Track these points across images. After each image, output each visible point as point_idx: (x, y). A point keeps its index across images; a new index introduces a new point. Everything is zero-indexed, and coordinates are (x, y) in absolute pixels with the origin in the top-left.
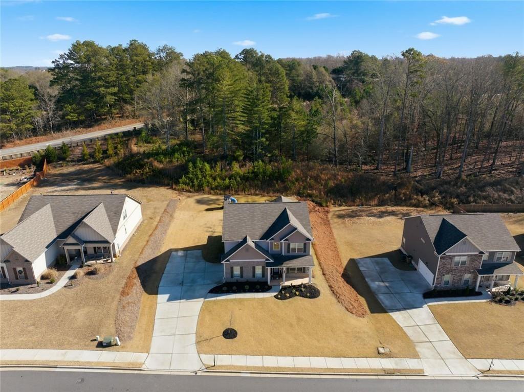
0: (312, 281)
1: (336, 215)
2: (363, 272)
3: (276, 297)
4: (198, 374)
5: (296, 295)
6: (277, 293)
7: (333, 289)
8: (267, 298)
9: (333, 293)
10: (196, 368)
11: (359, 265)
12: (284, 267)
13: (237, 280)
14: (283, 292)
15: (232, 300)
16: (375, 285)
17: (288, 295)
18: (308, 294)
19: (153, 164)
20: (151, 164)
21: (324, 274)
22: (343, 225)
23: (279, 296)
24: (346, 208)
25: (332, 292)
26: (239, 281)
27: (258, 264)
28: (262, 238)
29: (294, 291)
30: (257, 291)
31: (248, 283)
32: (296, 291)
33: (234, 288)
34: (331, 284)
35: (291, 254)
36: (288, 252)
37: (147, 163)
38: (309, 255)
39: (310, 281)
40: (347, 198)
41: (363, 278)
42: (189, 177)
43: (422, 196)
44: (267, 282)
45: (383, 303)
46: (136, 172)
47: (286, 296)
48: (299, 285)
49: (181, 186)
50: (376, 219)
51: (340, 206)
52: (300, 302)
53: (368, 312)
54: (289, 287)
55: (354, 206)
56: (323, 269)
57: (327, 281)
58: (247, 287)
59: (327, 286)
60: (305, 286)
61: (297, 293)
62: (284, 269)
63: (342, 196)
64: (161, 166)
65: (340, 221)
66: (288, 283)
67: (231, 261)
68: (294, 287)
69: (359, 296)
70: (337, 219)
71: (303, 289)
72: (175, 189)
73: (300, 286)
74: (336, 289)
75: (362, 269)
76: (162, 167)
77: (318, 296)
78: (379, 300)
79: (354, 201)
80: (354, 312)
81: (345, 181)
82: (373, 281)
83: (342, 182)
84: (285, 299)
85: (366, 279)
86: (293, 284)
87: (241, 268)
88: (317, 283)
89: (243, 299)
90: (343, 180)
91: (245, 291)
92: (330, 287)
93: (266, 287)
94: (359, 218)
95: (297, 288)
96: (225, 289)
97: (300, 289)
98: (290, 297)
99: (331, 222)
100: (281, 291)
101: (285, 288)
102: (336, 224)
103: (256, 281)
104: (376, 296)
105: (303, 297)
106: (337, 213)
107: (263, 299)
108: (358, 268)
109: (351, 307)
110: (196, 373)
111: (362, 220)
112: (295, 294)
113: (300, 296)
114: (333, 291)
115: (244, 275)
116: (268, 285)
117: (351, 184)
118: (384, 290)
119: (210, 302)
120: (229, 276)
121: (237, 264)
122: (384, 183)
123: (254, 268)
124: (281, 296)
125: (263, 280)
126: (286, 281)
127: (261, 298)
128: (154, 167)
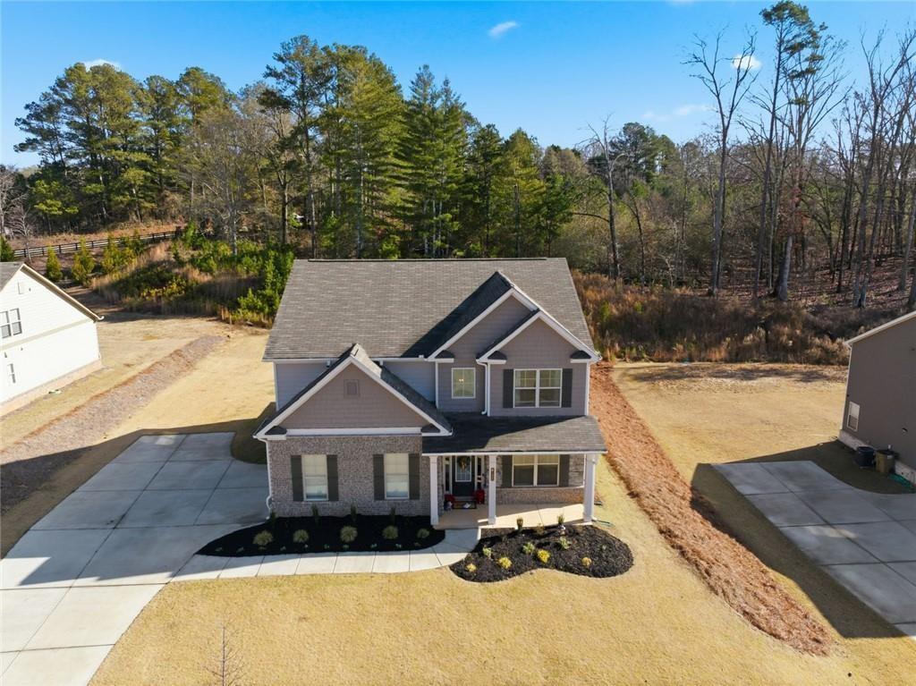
0: (596, 514)
1: (630, 375)
2: (751, 499)
3: (458, 569)
5: (538, 563)
6: (462, 556)
7: (679, 542)
8: (423, 573)
9: (683, 553)
11: (732, 481)
12: (492, 453)
13: (315, 510)
14: (487, 551)
15: (277, 582)
16: (809, 535)
17: (506, 562)
18: (587, 560)
19: (190, 276)
20: (185, 277)
21: (633, 495)
22: (653, 394)
23: (472, 567)
24: (651, 364)
25: (676, 552)
26: (322, 513)
27: (395, 444)
28: (412, 352)
29: (530, 547)
30: (387, 547)
31: (354, 519)
32: (540, 546)
33: (300, 535)
34: (668, 524)
35: (517, 410)
36: (507, 402)
37: (177, 274)
38: (581, 415)
39: (587, 513)
40: (653, 343)
41: (761, 516)
42: (264, 296)
43: (833, 340)
44: (428, 518)
45: (869, 598)
46: (149, 294)
47: (500, 566)
48: (547, 528)
49: (242, 313)
50: (738, 382)
51: (636, 359)
52: (555, 592)
53: (832, 632)
54: (512, 534)
55: (670, 360)
56: (626, 481)
57: (650, 514)
58: (349, 533)
59: (655, 532)
60: (572, 531)
61: (544, 555)
62: (493, 464)
63: (640, 339)
64: (206, 278)
65: (644, 386)
66: (506, 522)
67: (291, 432)
68: (531, 532)
69: (772, 574)
70: (635, 382)
71: (565, 542)
72: (226, 321)
73: (551, 530)
74: (687, 541)
75: (745, 490)
76: (209, 282)
77: (626, 568)
78: (848, 587)
79: (669, 349)
80: (781, 629)
81: (644, 308)
82: (798, 523)
83: (635, 309)
84: (497, 578)
85: (772, 519)
86: (526, 525)
87: (332, 461)
88: (614, 522)
89: (324, 576)
90: (637, 304)
91: (337, 547)
92: (667, 533)
93: (425, 532)
94: (693, 379)
95: (539, 537)
96: (262, 538)
97: (552, 539)
98: (514, 571)
99: (621, 387)
100: (478, 549)
101: (493, 538)
102: (635, 392)
103: (386, 512)
104: (831, 574)
105: (568, 569)
106: (632, 372)
107: (404, 578)
108: (732, 487)
109: (764, 611)
111: (702, 384)
112: (536, 558)
113: (557, 567)
114: (680, 548)
115: (342, 490)
116: (430, 527)
117: (657, 313)
118: (846, 551)
119: (187, 587)
120: (288, 491)
121: (315, 445)
122: (736, 315)
123: (379, 461)
124: (478, 565)
125: (415, 509)
126: (499, 514)
127: (397, 575)
128: (190, 281)
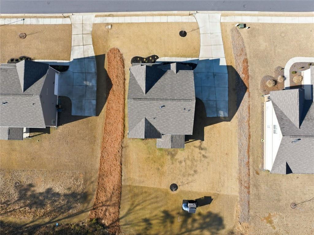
4: (196, 11)
5: (146, 58)
8: (163, 57)
9: (123, 61)
10: (197, 14)
23: (156, 58)
45: (95, 64)
69: (107, 70)
77: (133, 58)
84: (152, 56)
98: (149, 57)
110: (197, 12)
113: (143, 58)
